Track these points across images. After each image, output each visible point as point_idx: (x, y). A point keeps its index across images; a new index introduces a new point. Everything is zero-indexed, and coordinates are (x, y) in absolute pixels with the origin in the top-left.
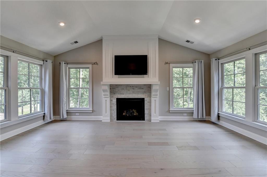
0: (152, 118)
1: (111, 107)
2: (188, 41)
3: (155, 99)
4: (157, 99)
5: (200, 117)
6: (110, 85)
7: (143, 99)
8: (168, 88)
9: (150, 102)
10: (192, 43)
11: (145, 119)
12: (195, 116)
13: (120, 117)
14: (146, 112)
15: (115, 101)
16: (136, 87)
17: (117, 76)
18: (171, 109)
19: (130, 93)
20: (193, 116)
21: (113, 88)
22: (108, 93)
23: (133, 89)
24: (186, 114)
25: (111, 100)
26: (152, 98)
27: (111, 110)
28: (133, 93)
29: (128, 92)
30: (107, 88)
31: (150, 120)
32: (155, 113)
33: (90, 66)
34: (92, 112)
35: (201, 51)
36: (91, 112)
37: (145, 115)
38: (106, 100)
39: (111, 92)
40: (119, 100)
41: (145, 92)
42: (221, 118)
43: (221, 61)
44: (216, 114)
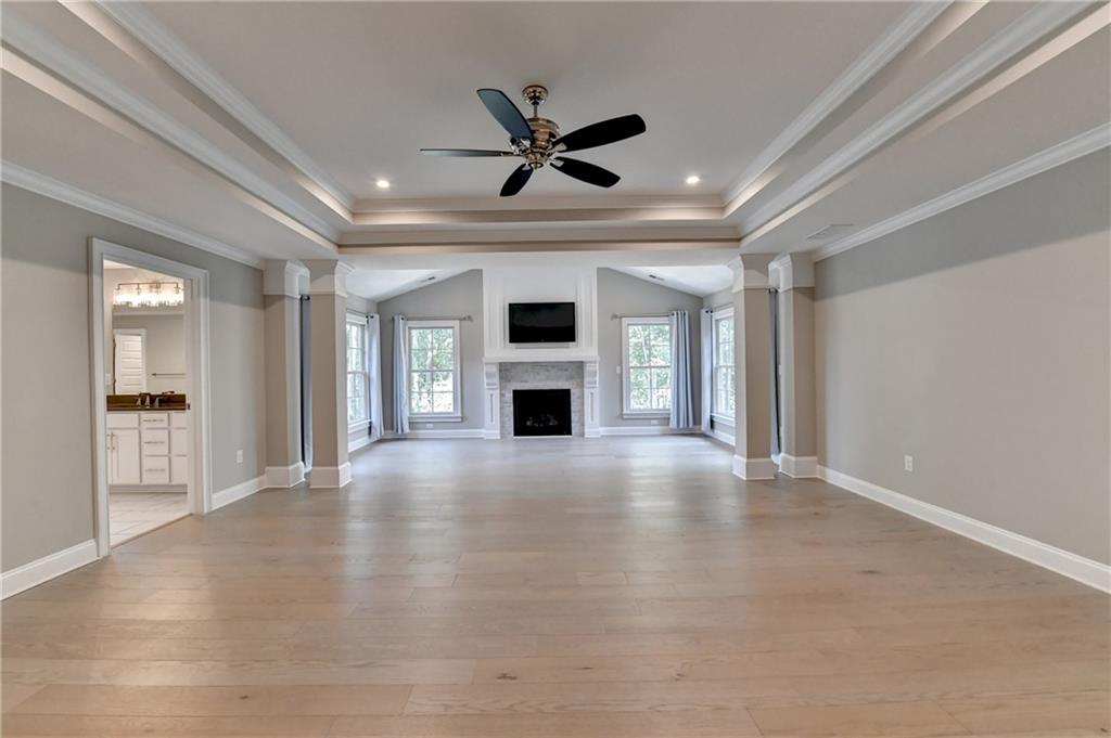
0: (586, 430)
1: (501, 408)
2: (651, 276)
3: (592, 390)
4: (596, 391)
5: (681, 426)
6: (500, 364)
7: (567, 392)
8: (618, 368)
9: (582, 397)
10: (662, 279)
11: (573, 431)
12: (673, 424)
13: (521, 429)
14: (574, 417)
15: (509, 396)
16: (553, 367)
17: (514, 345)
18: (625, 412)
19: (540, 380)
20: (668, 424)
21: (506, 370)
22: (496, 380)
23: (548, 371)
24: (655, 422)
25: (502, 395)
26: (585, 390)
27: (502, 415)
28: (548, 378)
29: (538, 377)
30: (495, 370)
31: (582, 435)
32: (592, 419)
33: (456, 323)
34: (462, 421)
35: (690, 292)
36: (459, 420)
37: (573, 425)
38: (492, 395)
39: (501, 378)
40: (516, 393)
41: (571, 378)
42: (716, 425)
43: (716, 315)
44: (708, 417)
